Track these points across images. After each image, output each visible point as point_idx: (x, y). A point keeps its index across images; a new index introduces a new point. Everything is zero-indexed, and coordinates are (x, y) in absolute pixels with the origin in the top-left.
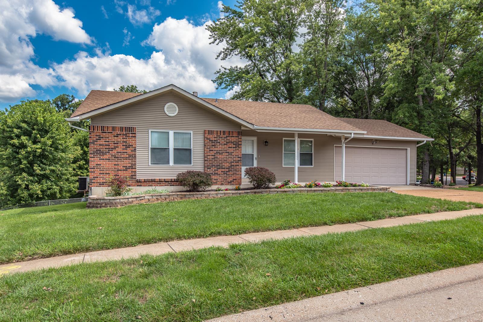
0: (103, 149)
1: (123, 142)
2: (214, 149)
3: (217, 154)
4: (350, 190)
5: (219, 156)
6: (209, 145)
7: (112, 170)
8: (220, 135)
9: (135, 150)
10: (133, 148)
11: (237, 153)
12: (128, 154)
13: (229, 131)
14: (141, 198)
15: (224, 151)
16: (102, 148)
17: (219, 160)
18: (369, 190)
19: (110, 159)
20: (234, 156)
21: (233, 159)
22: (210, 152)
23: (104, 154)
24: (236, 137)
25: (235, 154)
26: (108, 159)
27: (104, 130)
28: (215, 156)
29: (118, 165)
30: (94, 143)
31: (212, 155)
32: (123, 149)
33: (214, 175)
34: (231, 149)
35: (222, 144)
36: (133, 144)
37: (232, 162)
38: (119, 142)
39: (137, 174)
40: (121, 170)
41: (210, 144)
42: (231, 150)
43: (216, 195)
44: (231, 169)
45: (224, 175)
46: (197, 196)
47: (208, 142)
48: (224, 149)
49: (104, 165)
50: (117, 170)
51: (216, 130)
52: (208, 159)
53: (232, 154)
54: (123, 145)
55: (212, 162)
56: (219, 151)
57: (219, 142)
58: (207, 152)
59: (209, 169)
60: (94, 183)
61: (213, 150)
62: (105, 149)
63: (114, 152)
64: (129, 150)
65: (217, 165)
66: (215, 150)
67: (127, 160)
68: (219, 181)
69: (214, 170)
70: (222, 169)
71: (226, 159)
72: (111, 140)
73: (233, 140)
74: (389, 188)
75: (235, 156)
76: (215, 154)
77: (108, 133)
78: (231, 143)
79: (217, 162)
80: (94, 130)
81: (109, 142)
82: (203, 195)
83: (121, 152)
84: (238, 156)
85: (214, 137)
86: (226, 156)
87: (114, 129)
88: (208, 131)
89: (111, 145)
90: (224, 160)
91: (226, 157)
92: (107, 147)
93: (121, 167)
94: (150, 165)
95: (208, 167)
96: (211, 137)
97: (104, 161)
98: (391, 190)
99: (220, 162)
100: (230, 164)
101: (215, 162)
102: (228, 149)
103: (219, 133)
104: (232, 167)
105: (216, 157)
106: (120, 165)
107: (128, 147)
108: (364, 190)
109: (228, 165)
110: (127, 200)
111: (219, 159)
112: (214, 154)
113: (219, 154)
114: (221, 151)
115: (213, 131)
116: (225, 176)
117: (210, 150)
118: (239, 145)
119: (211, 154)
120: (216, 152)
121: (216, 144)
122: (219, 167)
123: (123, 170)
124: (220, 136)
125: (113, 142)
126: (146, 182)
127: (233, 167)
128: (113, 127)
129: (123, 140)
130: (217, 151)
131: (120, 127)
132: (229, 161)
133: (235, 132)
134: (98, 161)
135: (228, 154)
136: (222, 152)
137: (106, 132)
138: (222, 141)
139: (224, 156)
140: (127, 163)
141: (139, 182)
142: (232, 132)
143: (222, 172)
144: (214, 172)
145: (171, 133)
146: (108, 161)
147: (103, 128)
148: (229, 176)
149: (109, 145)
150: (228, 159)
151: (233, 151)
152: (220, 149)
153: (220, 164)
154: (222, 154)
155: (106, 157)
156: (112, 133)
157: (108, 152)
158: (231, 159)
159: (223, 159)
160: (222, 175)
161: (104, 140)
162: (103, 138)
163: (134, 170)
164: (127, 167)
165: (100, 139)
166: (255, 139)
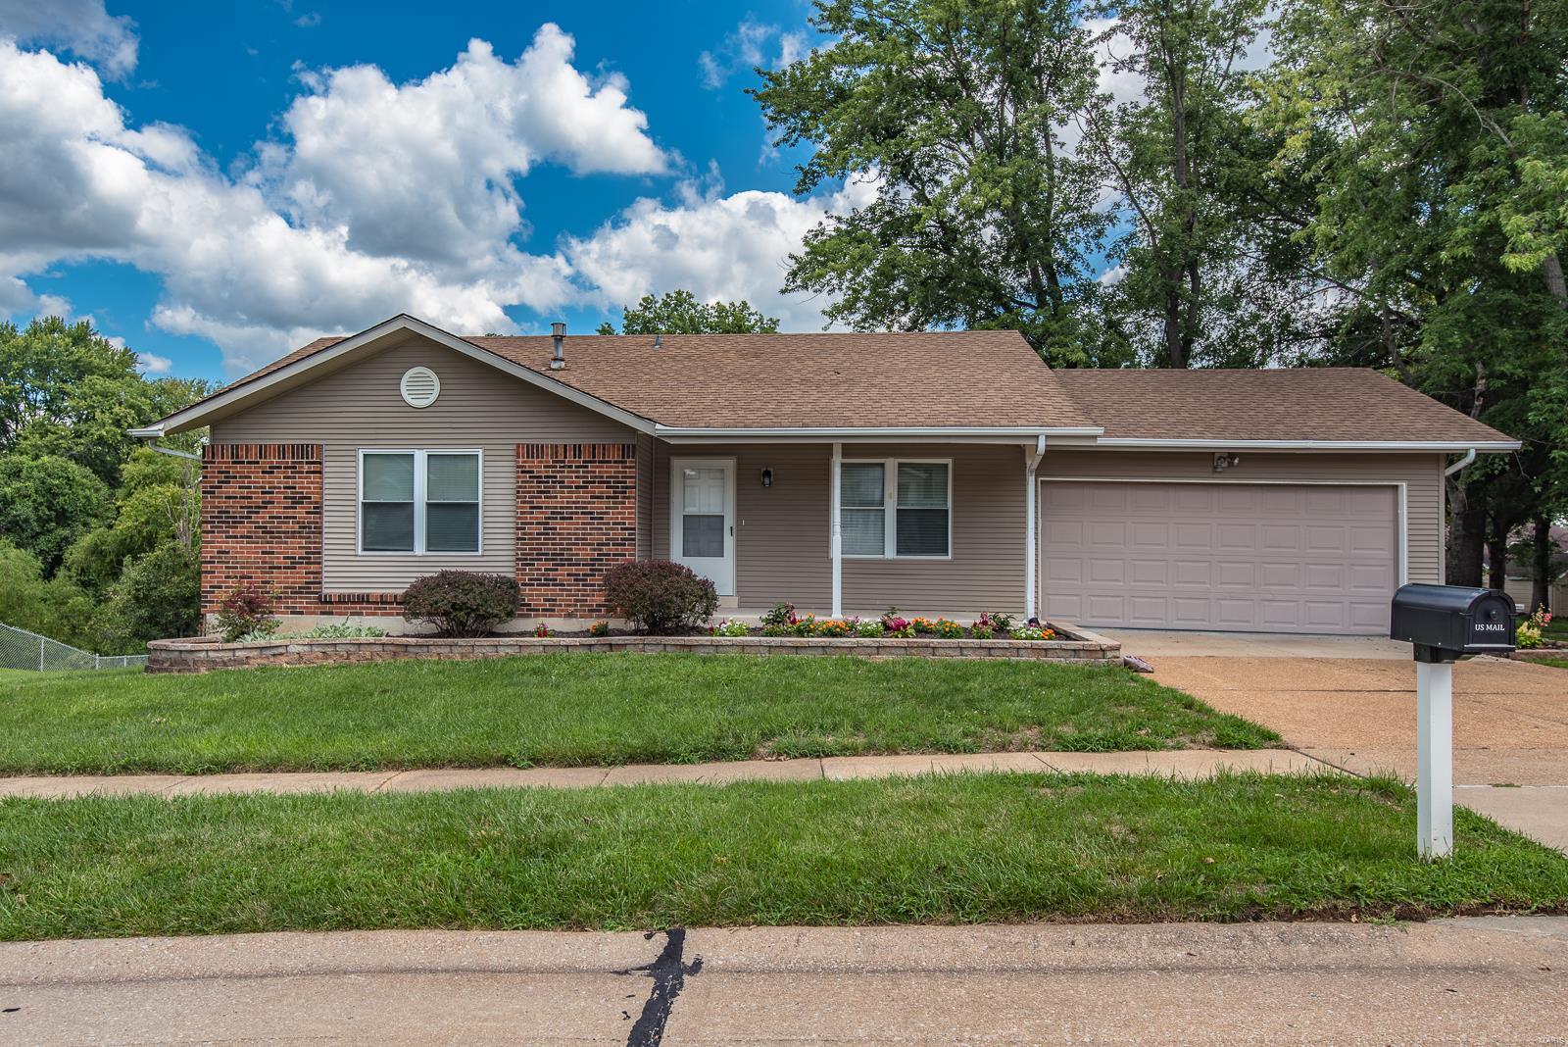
0: (236, 509)
1: (285, 488)
2: (544, 502)
3: (556, 518)
4: (941, 651)
5: (559, 525)
6: (529, 492)
7: (257, 568)
8: (565, 457)
9: (318, 509)
10: (311, 503)
11: (619, 513)
12: (298, 523)
13: (594, 446)
14: (275, 651)
15: (576, 508)
16: (233, 507)
17: (560, 539)
18: (1022, 652)
19: (251, 537)
20: (608, 524)
21: (605, 534)
22: (532, 513)
23: (237, 522)
24: (615, 462)
25: (612, 519)
26: (247, 537)
27: (237, 457)
28: (548, 523)
29: (273, 553)
30: (214, 492)
31: (538, 524)
32: (285, 508)
33: (544, 585)
34: (601, 503)
35: (571, 487)
36: (313, 493)
37: (603, 544)
38: (275, 488)
39: (324, 580)
40: (280, 568)
41: (532, 487)
42: (599, 506)
43: (494, 649)
44: (600, 565)
45: (578, 585)
46: (440, 650)
47: (527, 482)
48: (578, 502)
49: (237, 553)
50: (270, 568)
51: (549, 442)
52: (524, 534)
53: (602, 519)
54: (285, 498)
55: (537, 544)
56: (561, 508)
57: (560, 482)
58: (524, 513)
59: (527, 565)
60: (212, 602)
61: (541, 508)
62: (241, 507)
63: (263, 518)
64: (300, 512)
65: (553, 554)
66: (547, 508)
67: (294, 538)
68: (560, 605)
69: (546, 570)
70: (569, 565)
71: (584, 534)
72: (255, 482)
73: (606, 472)
74: (1118, 649)
75: (614, 524)
76: (549, 518)
77: (248, 463)
78: (599, 482)
79: (553, 544)
80: (213, 457)
81: (250, 488)
82: (455, 650)
83: (280, 517)
84: (624, 524)
85: (545, 467)
86: (583, 524)
87: (263, 451)
88: (528, 446)
89: (256, 498)
90: (576, 539)
91: (584, 529)
92: (246, 502)
93: (278, 558)
94: (360, 552)
95: (526, 559)
96: (538, 466)
97: (237, 542)
98: (1123, 654)
99: (562, 544)
100: (595, 550)
101: (547, 544)
102: (589, 503)
103: (561, 451)
104: (602, 560)
105: (551, 529)
106: (278, 553)
107: (297, 501)
108: (997, 652)
109: (588, 555)
110: (230, 654)
111: (559, 534)
112: (546, 518)
113: (561, 518)
114: (567, 508)
115: (542, 446)
116: (579, 590)
117: (531, 508)
118: (627, 487)
119: (537, 518)
120: (552, 513)
121: (549, 487)
122: (561, 560)
123: (285, 568)
124: (564, 462)
125: (261, 487)
126: (344, 602)
127: (607, 560)
128: (261, 446)
129: (287, 483)
130: (556, 508)
131: (279, 446)
132: (594, 539)
133: (614, 445)
134: (224, 542)
135: (591, 519)
136: (572, 513)
137: (243, 462)
138: (572, 478)
139: (578, 524)
140: (296, 547)
141: (326, 602)
142: (604, 449)
143: (568, 575)
144: (543, 575)
145: (421, 458)
146: (248, 543)
147: (235, 449)
148: (594, 590)
149: (251, 498)
150: (590, 534)
151: (607, 508)
152: (563, 502)
153: (563, 549)
154: (571, 518)
155: (242, 530)
156: (258, 463)
157: (247, 517)
158: (598, 534)
159: (575, 534)
160: (569, 585)
161: (238, 482)
162: (235, 477)
163: (313, 568)
164: (294, 558)
165: (229, 482)
166: (729, 464)
